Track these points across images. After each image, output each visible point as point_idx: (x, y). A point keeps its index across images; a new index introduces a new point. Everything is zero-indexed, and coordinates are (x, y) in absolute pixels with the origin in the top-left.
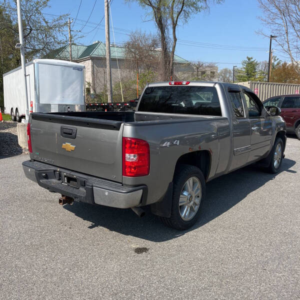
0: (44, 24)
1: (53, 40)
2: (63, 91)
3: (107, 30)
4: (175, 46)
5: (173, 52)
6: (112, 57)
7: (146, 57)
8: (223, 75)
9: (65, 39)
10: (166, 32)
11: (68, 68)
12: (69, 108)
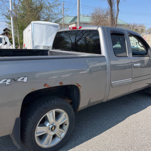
0: (48, 5)
1: (52, 13)
2: (47, 38)
3: (78, 6)
4: (118, 15)
5: (117, 18)
6: (80, 22)
7: (102, 21)
8: (149, 31)
9: (58, 12)
10: (113, 7)
11: (49, 26)
12: (49, 48)
